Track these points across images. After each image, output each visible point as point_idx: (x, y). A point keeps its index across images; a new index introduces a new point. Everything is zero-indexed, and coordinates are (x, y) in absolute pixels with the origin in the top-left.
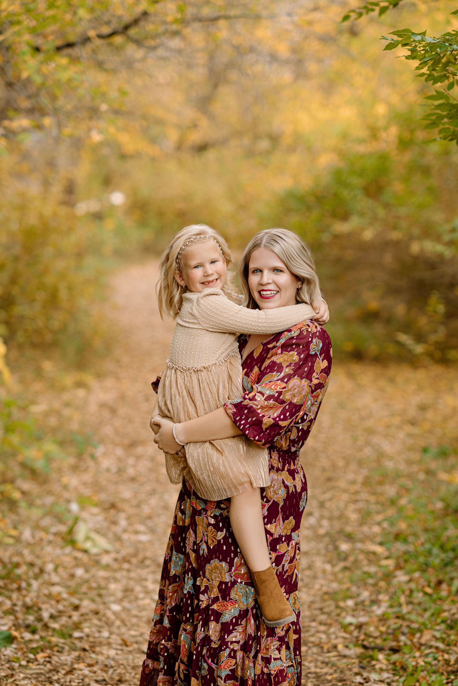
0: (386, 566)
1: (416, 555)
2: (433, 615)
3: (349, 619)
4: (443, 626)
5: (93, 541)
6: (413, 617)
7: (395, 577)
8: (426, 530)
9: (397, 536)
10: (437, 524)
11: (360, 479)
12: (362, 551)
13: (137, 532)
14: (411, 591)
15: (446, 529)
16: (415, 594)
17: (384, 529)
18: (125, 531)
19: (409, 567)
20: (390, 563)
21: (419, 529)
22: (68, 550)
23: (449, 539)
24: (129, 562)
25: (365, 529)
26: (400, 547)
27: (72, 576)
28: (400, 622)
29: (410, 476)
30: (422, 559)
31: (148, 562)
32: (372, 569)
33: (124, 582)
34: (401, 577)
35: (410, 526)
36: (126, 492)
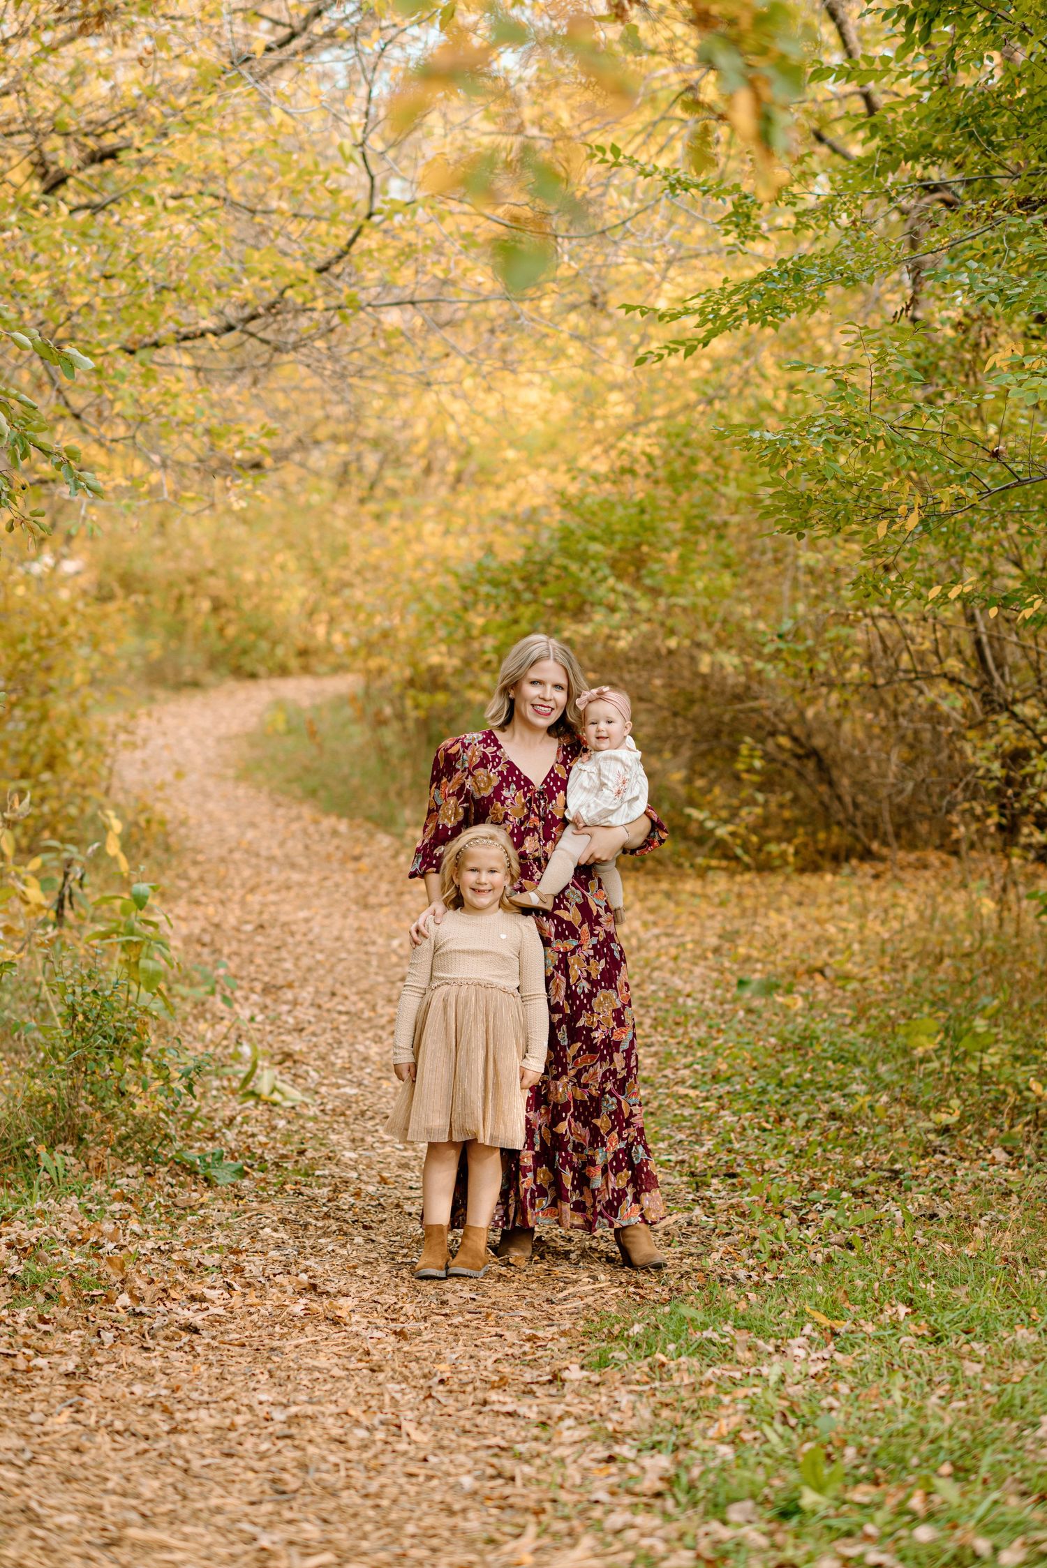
0: (707, 1108)
1: (745, 1095)
2: (775, 1147)
3: (664, 1158)
4: (790, 1156)
5: (282, 1093)
6: (751, 1149)
7: (718, 1118)
8: (755, 1069)
9: (715, 1078)
10: (771, 1061)
11: (648, 1021)
12: (668, 1096)
13: (338, 1087)
14: (744, 1129)
15: (785, 1067)
16: (749, 1132)
17: (696, 1071)
18: (322, 1084)
19: (736, 1106)
20: (712, 1105)
21: (746, 1069)
22: (251, 1103)
23: (788, 1075)
24: (343, 1114)
25: (668, 1072)
26: (723, 1089)
27: (274, 1128)
28: (732, 1156)
29: (722, 1016)
30: (753, 1097)
31: (369, 1114)
32: (687, 1112)
33: (347, 1133)
34: (727, 1117)
35: (731, 1066)
36: (297, 1045)
